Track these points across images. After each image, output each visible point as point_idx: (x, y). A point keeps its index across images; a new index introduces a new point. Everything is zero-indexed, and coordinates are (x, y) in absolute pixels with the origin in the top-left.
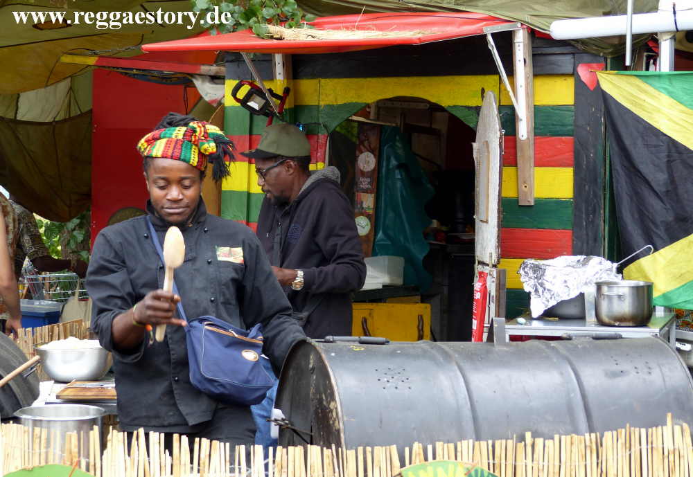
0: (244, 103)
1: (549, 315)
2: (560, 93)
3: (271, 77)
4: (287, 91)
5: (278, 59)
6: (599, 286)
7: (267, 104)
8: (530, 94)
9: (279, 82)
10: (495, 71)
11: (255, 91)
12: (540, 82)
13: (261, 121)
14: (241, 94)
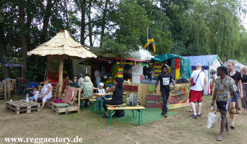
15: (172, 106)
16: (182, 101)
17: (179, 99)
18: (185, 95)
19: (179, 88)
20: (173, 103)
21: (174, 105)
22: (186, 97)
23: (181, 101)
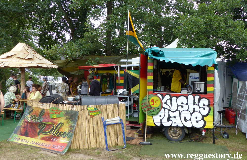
0: (92, 73)
1: (119, 95)
2: (122, 72)
3: (95, 70)
4: (96, 72)
5: (95, 68)
6: (124, 92)
7: (94, 73)
8: (120, 72)
9: (95, 71)
10: (115, 70)
11: (93, 72)
12: (121, 71)
13: (94, 75)
14: (91, 72)
15: (19, 139)
16: (44, 136)
17: (39, 130)
18: (51, 127)
19: (40, 111)
20: (23, 134)
21: (24, 138)
22: (55, 131)
23: (41, 136)
